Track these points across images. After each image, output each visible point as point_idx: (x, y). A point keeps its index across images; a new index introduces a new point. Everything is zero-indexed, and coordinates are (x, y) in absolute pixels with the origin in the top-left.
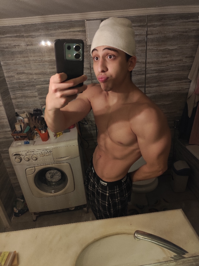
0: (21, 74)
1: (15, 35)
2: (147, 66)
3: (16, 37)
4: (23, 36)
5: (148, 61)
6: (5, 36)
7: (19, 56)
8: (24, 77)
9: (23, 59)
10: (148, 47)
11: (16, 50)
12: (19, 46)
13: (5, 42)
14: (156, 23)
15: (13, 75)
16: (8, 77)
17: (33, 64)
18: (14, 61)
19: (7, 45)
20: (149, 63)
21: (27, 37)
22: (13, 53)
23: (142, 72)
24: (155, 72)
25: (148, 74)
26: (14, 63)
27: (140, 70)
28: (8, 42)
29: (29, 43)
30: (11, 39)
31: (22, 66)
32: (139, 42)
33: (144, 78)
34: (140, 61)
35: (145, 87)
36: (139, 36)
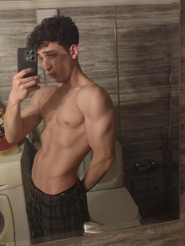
2: (119, 67)
5: (119, 60)
10: (119, 44)
14: (126, 15)
20: (121, 62)
23: (113, 74)
24: (130, 74)
25: (121, 76)
27: (111, 72)
32: (107, 36)
33: (117, 81)
34: (110, 60)
35: (119, 94)
36: (107, 29)
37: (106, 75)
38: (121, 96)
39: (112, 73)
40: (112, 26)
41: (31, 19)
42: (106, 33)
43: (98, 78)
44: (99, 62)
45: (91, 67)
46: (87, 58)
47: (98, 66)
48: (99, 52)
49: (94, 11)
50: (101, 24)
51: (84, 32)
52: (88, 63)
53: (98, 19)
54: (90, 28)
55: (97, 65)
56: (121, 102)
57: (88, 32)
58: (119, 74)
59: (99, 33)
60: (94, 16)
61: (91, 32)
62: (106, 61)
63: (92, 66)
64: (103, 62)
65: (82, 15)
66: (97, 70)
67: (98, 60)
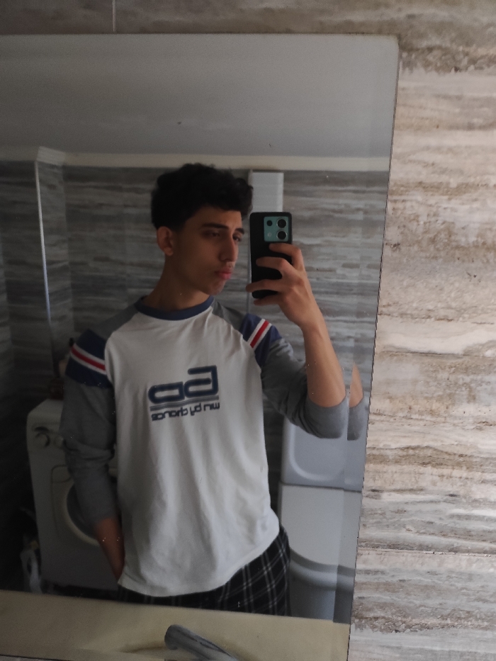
0: (102, 261)
1: (107, 184)
3: (107, 188)
4: (121, 187)
6: (87, 184)
7: (106, 225)
8: (106, 268)
9: (112, 232)
11: (102, 214)
12: (108, 207)
13: (84, 196)
15: (86, 260)
18: (93, 234)
19: (87, 202)
21: (128, 190)
22: (95, 219)
26: (93, 237)
28: (89, 197)
29: (128, 203)
30: (96, 191)
37: (352, 290)
43: (337, 293)
44: (345, 266)
45: (328, 273)
47: (342, 272)
48: (345, 248)
49: (346, 179)
50: (355, 202)
51: (325, 213)
52: (326, 265)
53: (350, 194)
54: (336, 207)
55: (340, 271)
57: (331, 214)
59: (351, 217)
60: (345, 188)
61: (337, 215)
63: (330, 271)
64: (351, 267)
65: (324, 185)
66: (338, 278)
67: (343, 262)
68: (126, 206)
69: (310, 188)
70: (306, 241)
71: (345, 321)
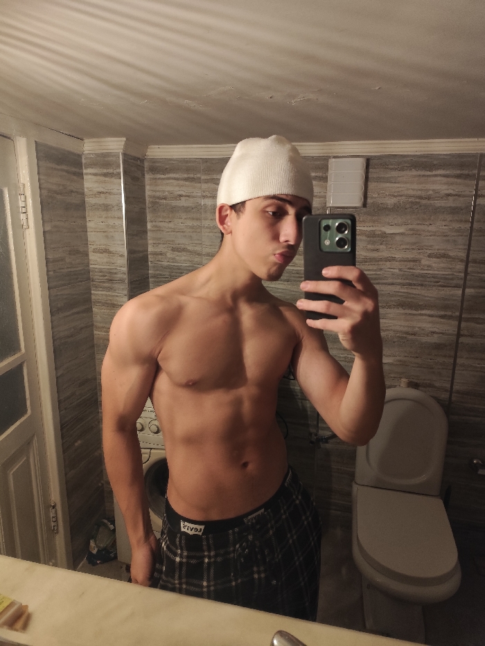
0: (179, 251)
1: (186, 176)
2: (469, 269)
3: (186, 179)
4: (200, 178)
5: (471, 257)
6: (167, 176)
7: (184, 215)
8: (183, 258)
9: (190, 223)
11: (182, 205)
12: (187, 198)
13: (164, 188)
15: (164, 250)
16: (154, 254)
17: (207, 234)
18: (171, 225)
19: (167, 193)
21: (207, 181)
22: (173, 210)
23: (455, 282)
25: (470, 287)
26: (171, 228)
27: (450, 277)
28: (169, 188)
29: (207, 194)
30: (175, 182)
31: (185, 236)
32: (454, 211)
33: (460, 295)
34: (451, 254)
35: (460, 319)
36: (456, 197)
37: (439, 282)
38: (463, 324)
39: (452, 279)
40: (467, 193)
41: (319, 174)
42: (453, 205)
43: (422, 285)
44: (429, 256)
45: (412, 263)
46: (408, 247)
47: (427, 263)
48: (431, 237)
49: (435, 162)
50: (445, 187)
51: (410, 200)
52: (409, 255)
53: (443, 178)
54: (423, 194)
55: (425, 261)
56: (462, 336)
57: (418, 200)
58: (468, 283)
59: (438, 203)
60: (434, 173)
61: (424, 202)
62: (444, 256)
63: (414, 261)
64: (438, 258)
65: (411, 170)
66: (424, 270)
67: (429, 252)
68: (204, 197)
69: (394, 174)
70: (389, 230)
71: (430, 316)
